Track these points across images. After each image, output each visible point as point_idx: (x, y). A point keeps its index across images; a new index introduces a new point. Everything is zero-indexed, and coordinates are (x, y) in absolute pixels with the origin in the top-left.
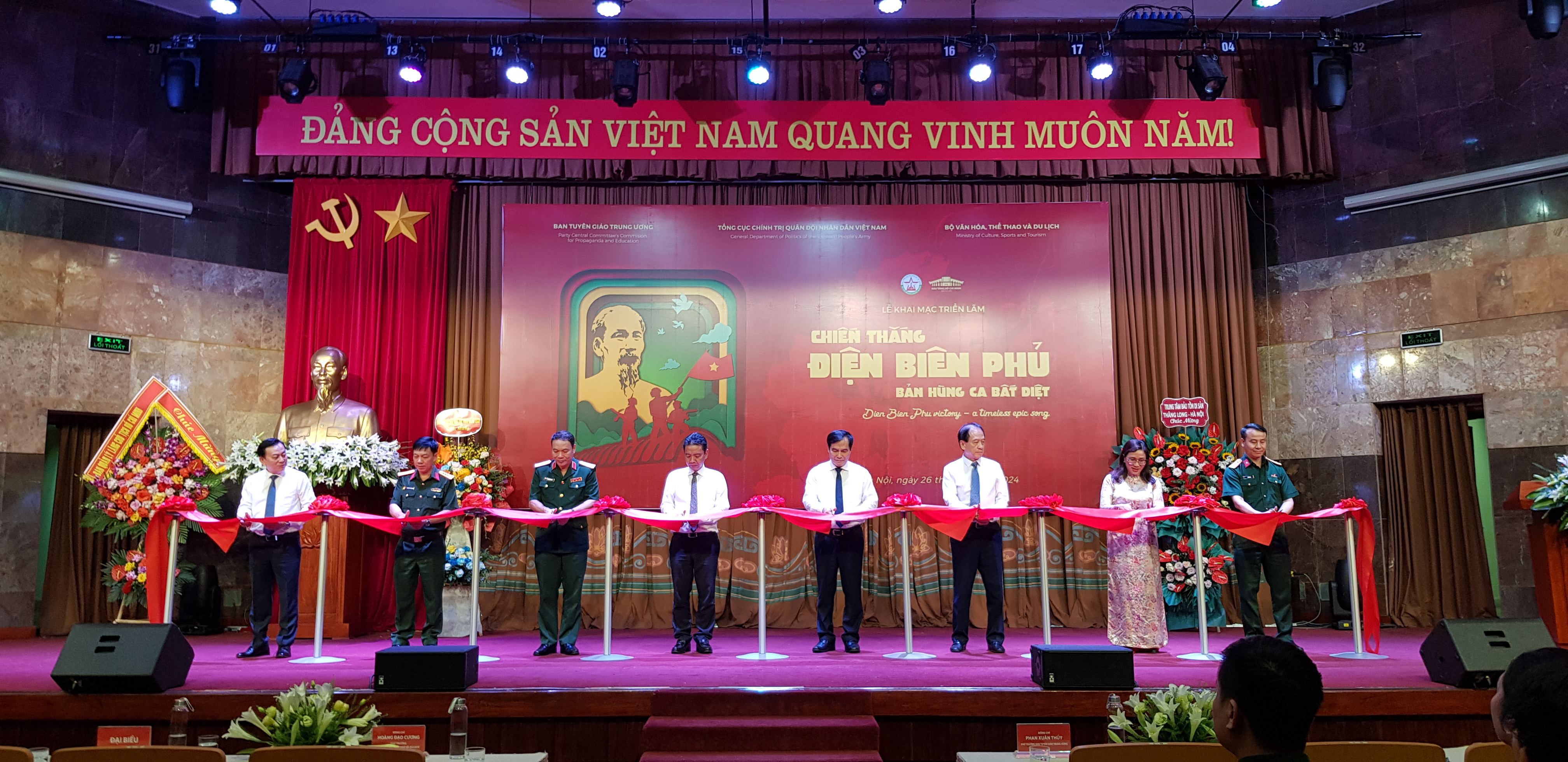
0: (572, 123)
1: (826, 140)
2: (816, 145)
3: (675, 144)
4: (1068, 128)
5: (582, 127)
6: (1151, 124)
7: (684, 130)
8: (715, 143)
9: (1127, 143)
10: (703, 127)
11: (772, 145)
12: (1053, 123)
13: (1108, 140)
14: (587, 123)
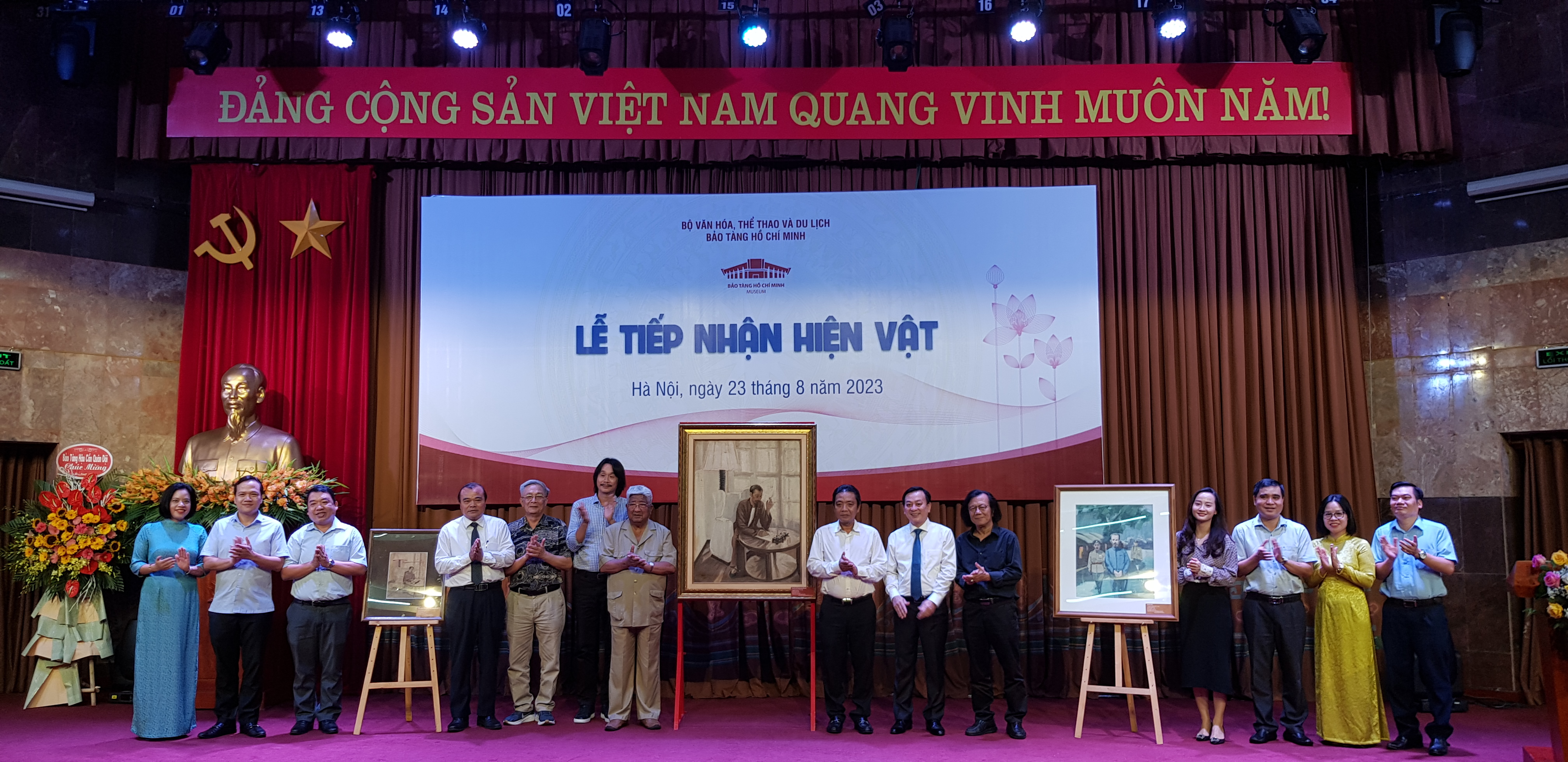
0: (534, 97)
1: (834, 115)
2: (823, 120)
3: (654, 121)
4: (1128, 99)
5: (545, 101)
6: (1229, 93)
7: (665, 104)
8: (702, 120)
9: (1199, 116)
10: (689, 100)
11: (771, 121)
12: (1110, 92)
13: (1176, 113)
14: (551, 96)
